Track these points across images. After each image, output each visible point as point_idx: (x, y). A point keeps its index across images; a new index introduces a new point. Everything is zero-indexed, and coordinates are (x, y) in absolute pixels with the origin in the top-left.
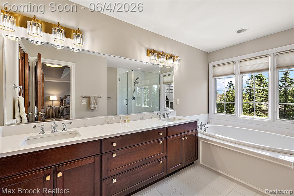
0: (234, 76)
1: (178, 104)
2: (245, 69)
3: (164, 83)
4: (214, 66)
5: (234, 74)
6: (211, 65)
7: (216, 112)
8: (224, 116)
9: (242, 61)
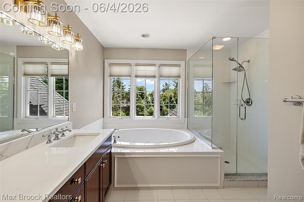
0: (130, 78)
1: (75, 110)
2: (139, 73)
3: (25, 75)
4: (111, 65)
5: (130, 76)
6: (107, 62)
7: (111, 116)
8: (120, 119)
9: (137, 65)
